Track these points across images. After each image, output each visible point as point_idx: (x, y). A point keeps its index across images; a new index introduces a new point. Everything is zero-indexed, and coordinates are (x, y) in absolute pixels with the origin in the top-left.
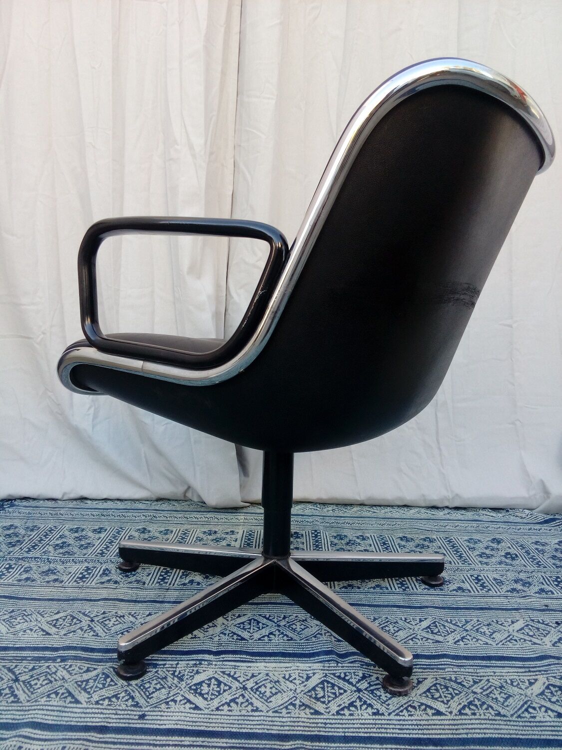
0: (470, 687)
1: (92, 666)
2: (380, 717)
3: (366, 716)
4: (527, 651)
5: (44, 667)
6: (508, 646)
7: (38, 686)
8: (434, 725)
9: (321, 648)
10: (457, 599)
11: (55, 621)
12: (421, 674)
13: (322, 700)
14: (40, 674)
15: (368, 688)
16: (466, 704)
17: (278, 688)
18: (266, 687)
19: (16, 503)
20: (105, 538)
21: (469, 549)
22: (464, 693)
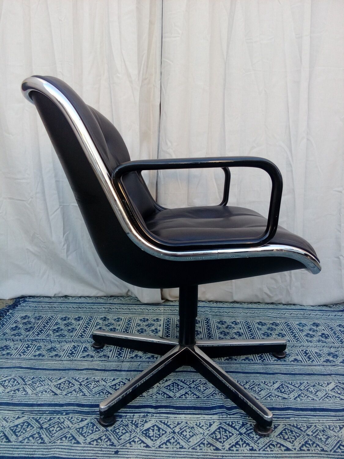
0: (305, 431)
1: (84, 417)
2: (254, 452)
3: (246, 451)
4: (337, 405)
5: (56, 419)
6: (326, 401)
7: (54, 432)
8: (286, 457)
9: (216, 404)
10: (294, 367)
11: (59, 385)
12: (276, 422)
13: (219, 440)
14: (55, 423)
15: (246, 432)
16: (304, 443)
17: (193, 432)
18: (186, 432)
19: (27, 299)
20: (82, 324)
21: (300, 331)
22: (302, 435)
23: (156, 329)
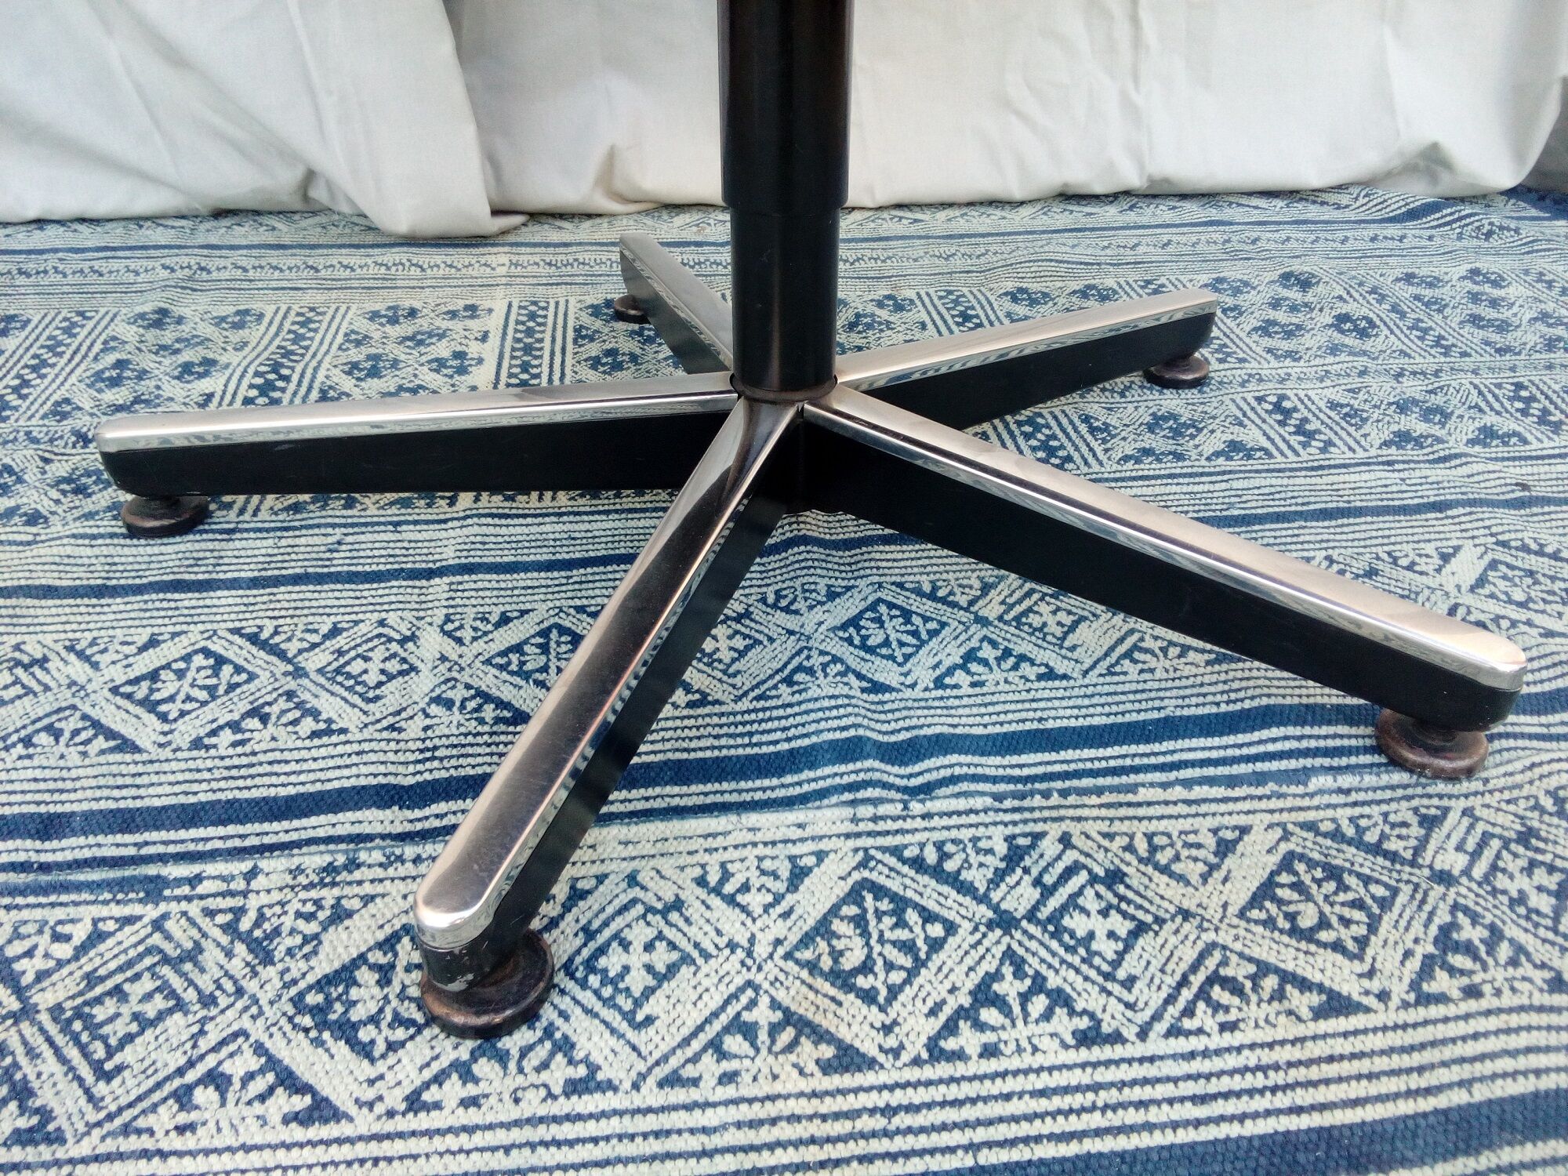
3: (1052, 1051)
8: (1331, 1059)
9: (818, 732)
13: (862, 982)
15: (1035, 908)
16: (1430, 949)
20: (21, 351)
22: (1407, 890)
23: (459, 355)
